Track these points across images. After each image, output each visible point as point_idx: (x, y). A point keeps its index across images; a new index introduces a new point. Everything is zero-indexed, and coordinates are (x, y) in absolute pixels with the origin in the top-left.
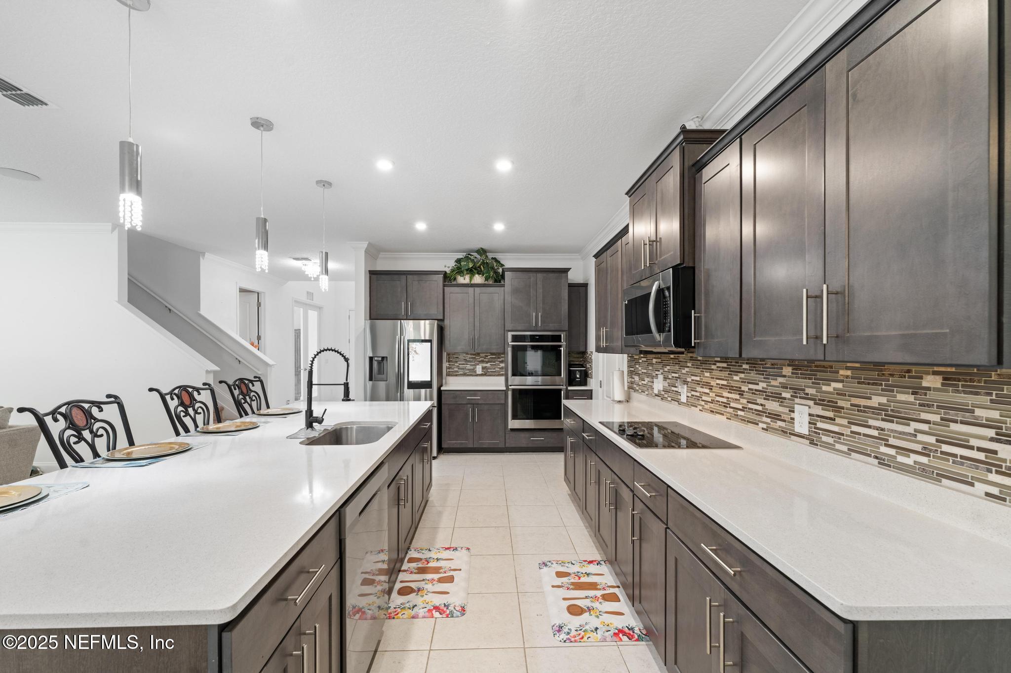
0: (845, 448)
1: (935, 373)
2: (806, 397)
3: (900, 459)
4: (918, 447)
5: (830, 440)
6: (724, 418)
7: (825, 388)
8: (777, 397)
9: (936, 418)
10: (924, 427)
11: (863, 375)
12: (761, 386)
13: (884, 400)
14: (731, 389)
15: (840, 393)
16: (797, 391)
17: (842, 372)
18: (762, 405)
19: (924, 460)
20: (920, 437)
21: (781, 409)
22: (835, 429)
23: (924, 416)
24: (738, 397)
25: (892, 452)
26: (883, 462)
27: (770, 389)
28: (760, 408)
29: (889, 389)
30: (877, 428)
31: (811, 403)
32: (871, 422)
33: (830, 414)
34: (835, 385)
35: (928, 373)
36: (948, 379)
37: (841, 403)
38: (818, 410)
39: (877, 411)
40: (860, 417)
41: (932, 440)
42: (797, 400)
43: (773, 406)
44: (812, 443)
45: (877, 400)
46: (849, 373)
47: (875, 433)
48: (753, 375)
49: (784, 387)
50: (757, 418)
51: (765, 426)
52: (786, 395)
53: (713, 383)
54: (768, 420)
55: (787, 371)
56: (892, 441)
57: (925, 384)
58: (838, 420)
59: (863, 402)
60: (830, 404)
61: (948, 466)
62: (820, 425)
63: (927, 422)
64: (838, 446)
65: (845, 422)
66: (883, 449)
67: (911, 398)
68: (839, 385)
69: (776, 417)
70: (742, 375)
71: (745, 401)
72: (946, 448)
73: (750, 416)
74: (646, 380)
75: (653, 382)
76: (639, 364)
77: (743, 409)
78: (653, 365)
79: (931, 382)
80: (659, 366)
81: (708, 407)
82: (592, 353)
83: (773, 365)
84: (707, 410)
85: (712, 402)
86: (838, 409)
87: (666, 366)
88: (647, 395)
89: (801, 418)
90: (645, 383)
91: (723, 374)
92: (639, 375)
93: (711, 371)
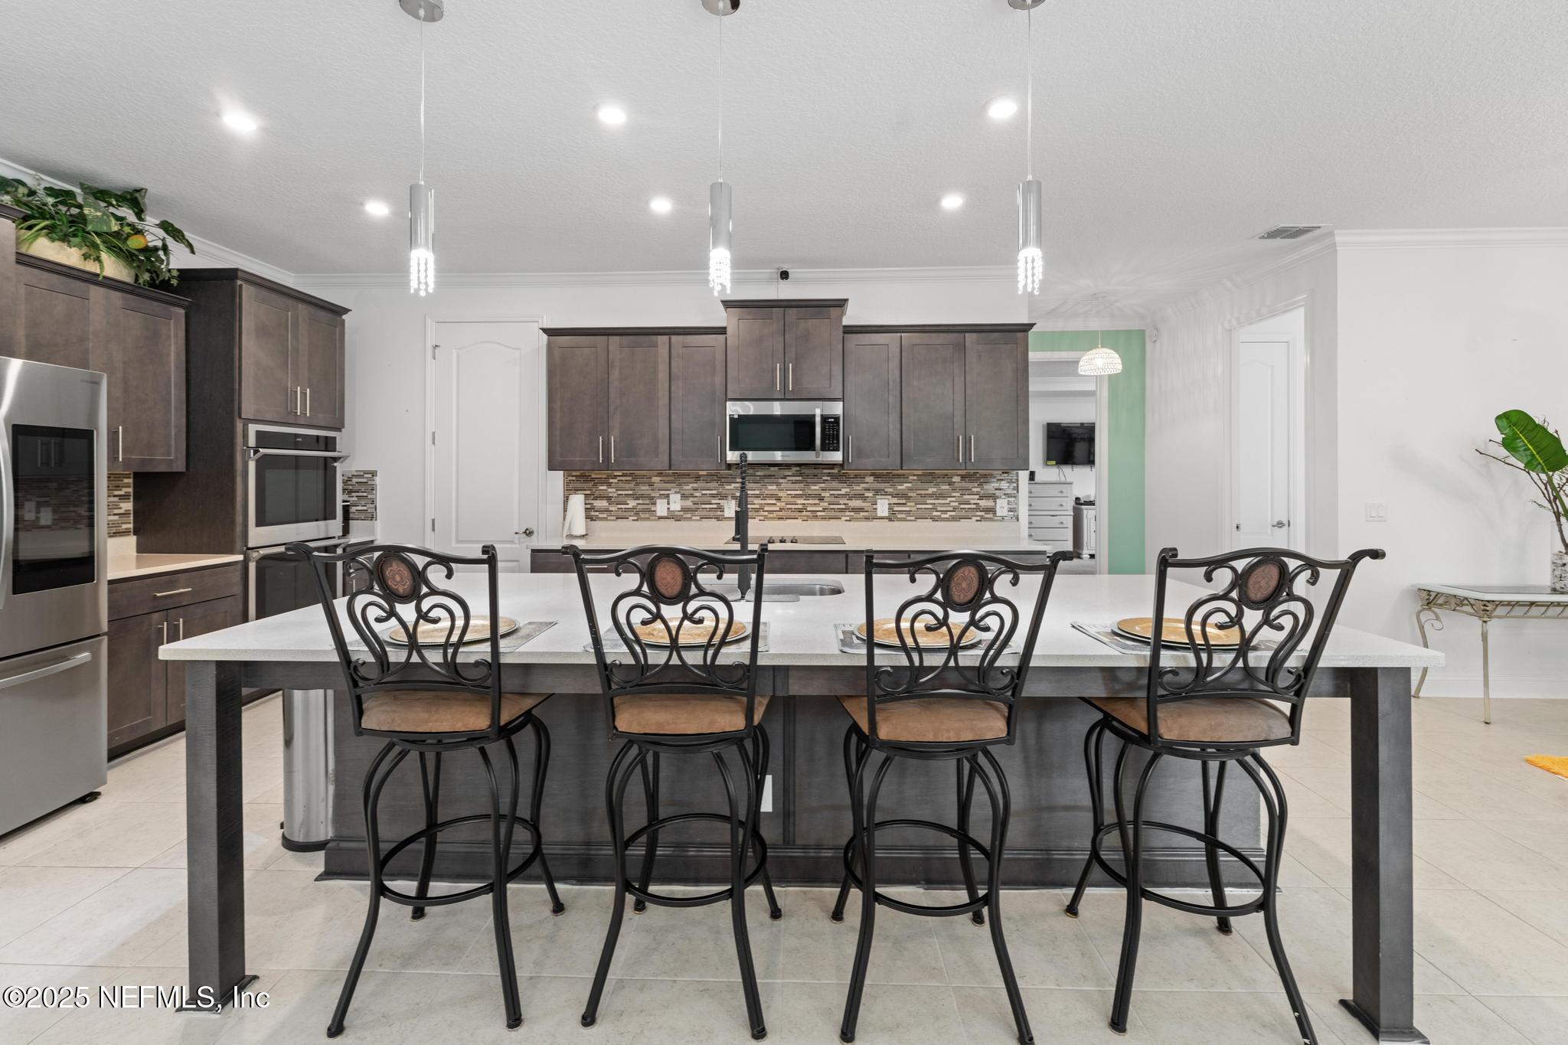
0: (913, 518)
1: (958, 475)
2: (886, 494)
3: (943, 516)
4: (951, 509)
5: (904, 516)
6: (799, 521)
7: (899, 487)
8: (861, 497)
9: (958, 494)
10: (953, 499)
11: (924, 478)
12: (843, 491)
13: (935, 490)
14: (808, 497)
15: (910, 489)
16: (877, 492)
17: (911, 478)
18: (845, 504)
19: (953, 513)
20: (952, 504)
21: (864, 504)
22: (908, 509)
23: (954, 494)
24: (817, 502)
25: (939, 514)
26: (934, 519)
27: (853, 492)
28: (844, 507)
29: (937, 484)
30: (931, 504)
31: (890, 497)
32: (929, 502)
33: (904, 501)
34: (906, 485)
35: (954, 475)
36: (963, 477)
37: (910, 494)
38: (895, 501)
39: (931, 496)
40: (923, 500)
41: (957, 504)
42: (878, 497)
43: (856, 503)
44: (890, 520)
45: (931, 490)
46: (915, 478)
47: (931, 506)
48: (835, 484)
49: (868, 490)
50: (840, 514)
51: (848, 518)
52: (869, 494)
53: (780, 494)
54: (852, 514)
55: (870, 479)
56: (939, 509)
57: (954, 480)
58: (908, 504)
59: (923, 492)
60: (905, 496)
61: (963, 513)
62: (895, 509)
63: (954, 497)
64: (909, 518)
65: (913, 504)
66: (935, 513)
67: (948, 487)
68: (909, 485)
69: (861, 510)
70: (823, 485)
71: (826, 504)
72: (962, 506)
73: (833, 514)
74: (632, 503)
75: (654, 504)
76: (609, 485)
77: (824, 510)
78: (651, 484)
79: (956, 479)
80: (669, 485)
81: (775, 515)
82: (374, 474)
83: (856, 476)
84: (773, 519)
85: (781, 510)
86: (908, 498)
87: (687, 483)
88: (637, 520)
89: (883, 507)
90: (630, 506)
91: (797, 486)
92: (609, 499)
93: (778, 484)
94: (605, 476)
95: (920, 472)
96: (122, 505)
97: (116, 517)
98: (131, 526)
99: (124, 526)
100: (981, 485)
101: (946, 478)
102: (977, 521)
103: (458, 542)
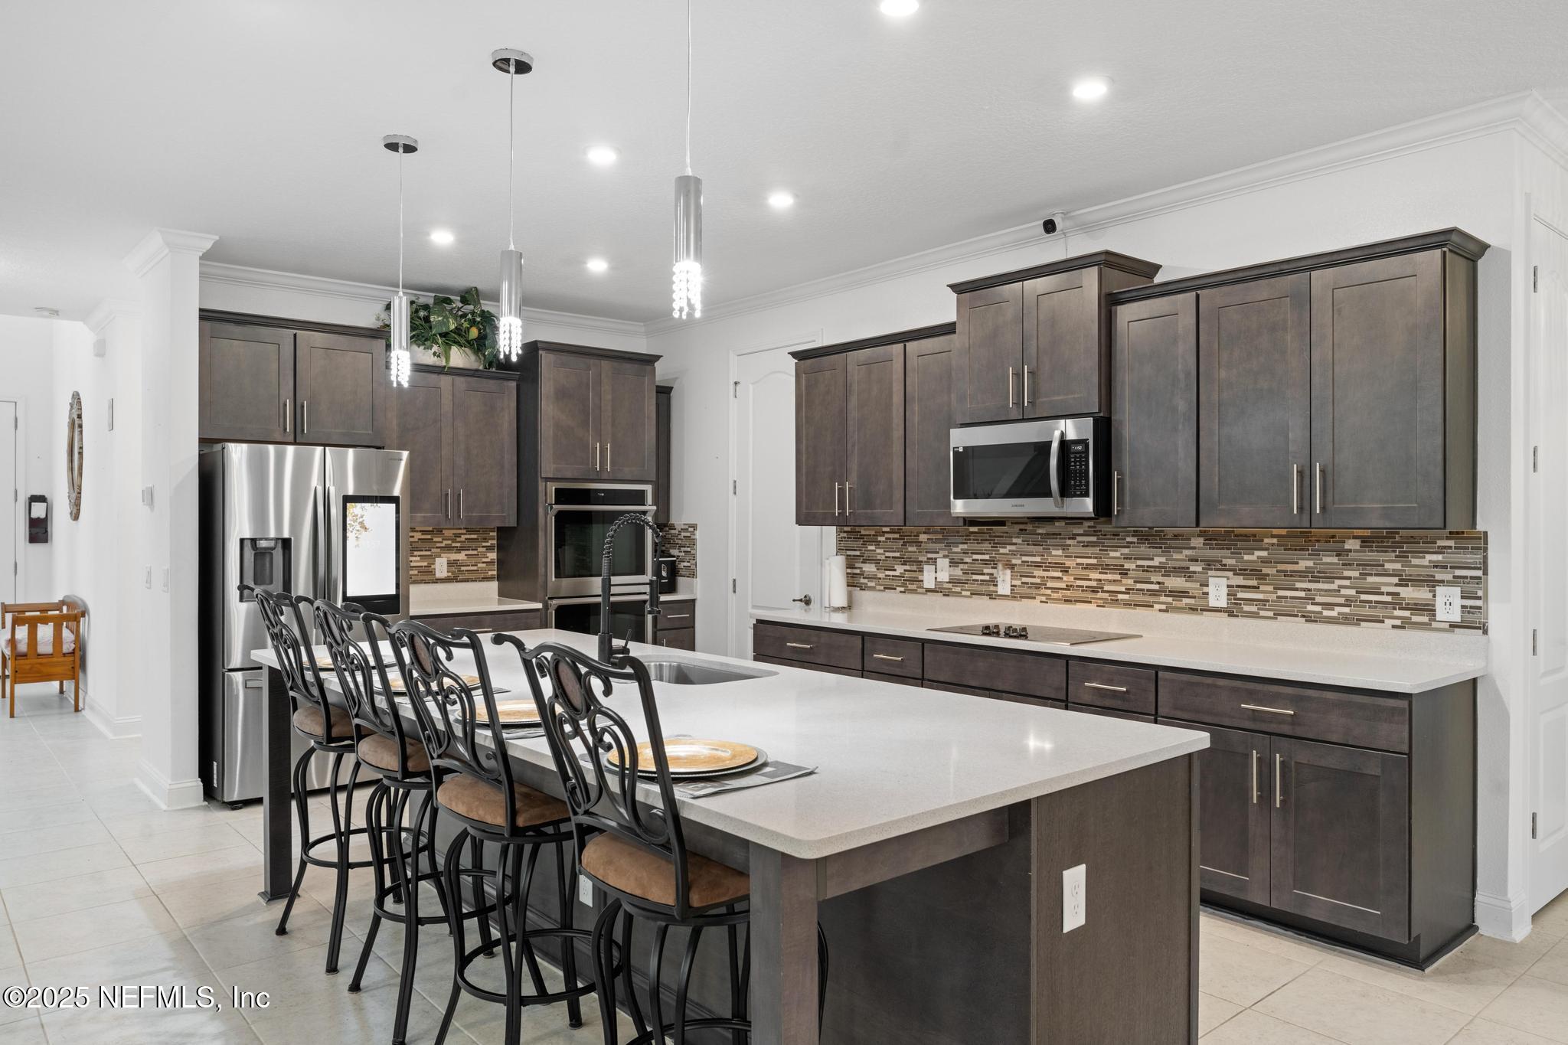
0: (1271, 614)
1: (1355, 537)
2: (1224, 568)
3: (1326, 613)
4: (1342, 601)
5: (1254, 609)
6: (1092, 607)
7: (1246, 557)
8: (1183, 571)
9: (1356, 574)
10: (1347, 583)
11: (1290, 542)
12: (1157, 561)
13: (1310, 563)
14: (1105, 568)
15: (1265, 561)
16: (1210, 564)
17: (1266, 540)
18: (1159, 583)
19: (1346, 610)
20: (1343, 592)
21: (1189, 585)
22: (1260, 596)
23: (1346, 573)
24: (1118, 577)
25: (1318, 608)
26: (1309, 618)
27: (1171, 564)
28: (1156, 587)
29: (1316, 554)
30: (1304, 590)
31: (1230, 574)
32: (1298, 585)
33: (1254, 583)
34: (1258, 553)
35: (1349, 538)
36: (1365, 541)
37: (1265, 571)
38: (1239, 580)
39: (1303, 575)
40: (1288, 581)
41: (1353, 592)
42: (1210, 573)
43: (1175, 582)
44: (1231, 614)
45: (1303, 565)
46: (1275, 541)
47: (1302, 594)
48: (1143, 549)
49: (1194, 560)
50: (1151, 599)
51: (1163, 607)
52: (1196, 568)
53: (1068, 563)
54: (1170, 599)
55: (1197, 541)
56: (1318, 599)
57: (1347, 547)
58: (1262, 588)
59: (1290, 567)
60: (1254, 572)
61: (1366, 611)
62: (1240, 595)
63: (1349, 578)
64: (1262, 613)
65: (1270, 588)
66: (1310, 608)
67: (1335, 560)
68: (1264, 554)
69: (1183, 594)
70: (1126, 551)
71: (1130, 582)
72: (1364, 597)
73: (1140, 598)
74: (900, 569)
75: (921, 571)
76: (878, 544)
77: (1128, 591)
78: (918, 543)
79: (1352, 544)
80: (937, 546)
81: (1059, 595)
82: (694, 527)
83: (1176, 536)
84: (1057, 600)
85: (1068, 588)
86: (1262, 577)
87: (956, 544)
88: (904, 592)
89: (1218, 591)
90: (897, 573)
91: (1089, 551)
92: (877, 562)
93: (1065, 547)
94: (873, 533)
95: (1283, 532)
96: (488, 554)
97: (484, 565)
98: (495, 573)
99: (490, 573)
100: (1403, 557)
101: (1333, 542)
102: (1394, 627)
103: (754, 607)
